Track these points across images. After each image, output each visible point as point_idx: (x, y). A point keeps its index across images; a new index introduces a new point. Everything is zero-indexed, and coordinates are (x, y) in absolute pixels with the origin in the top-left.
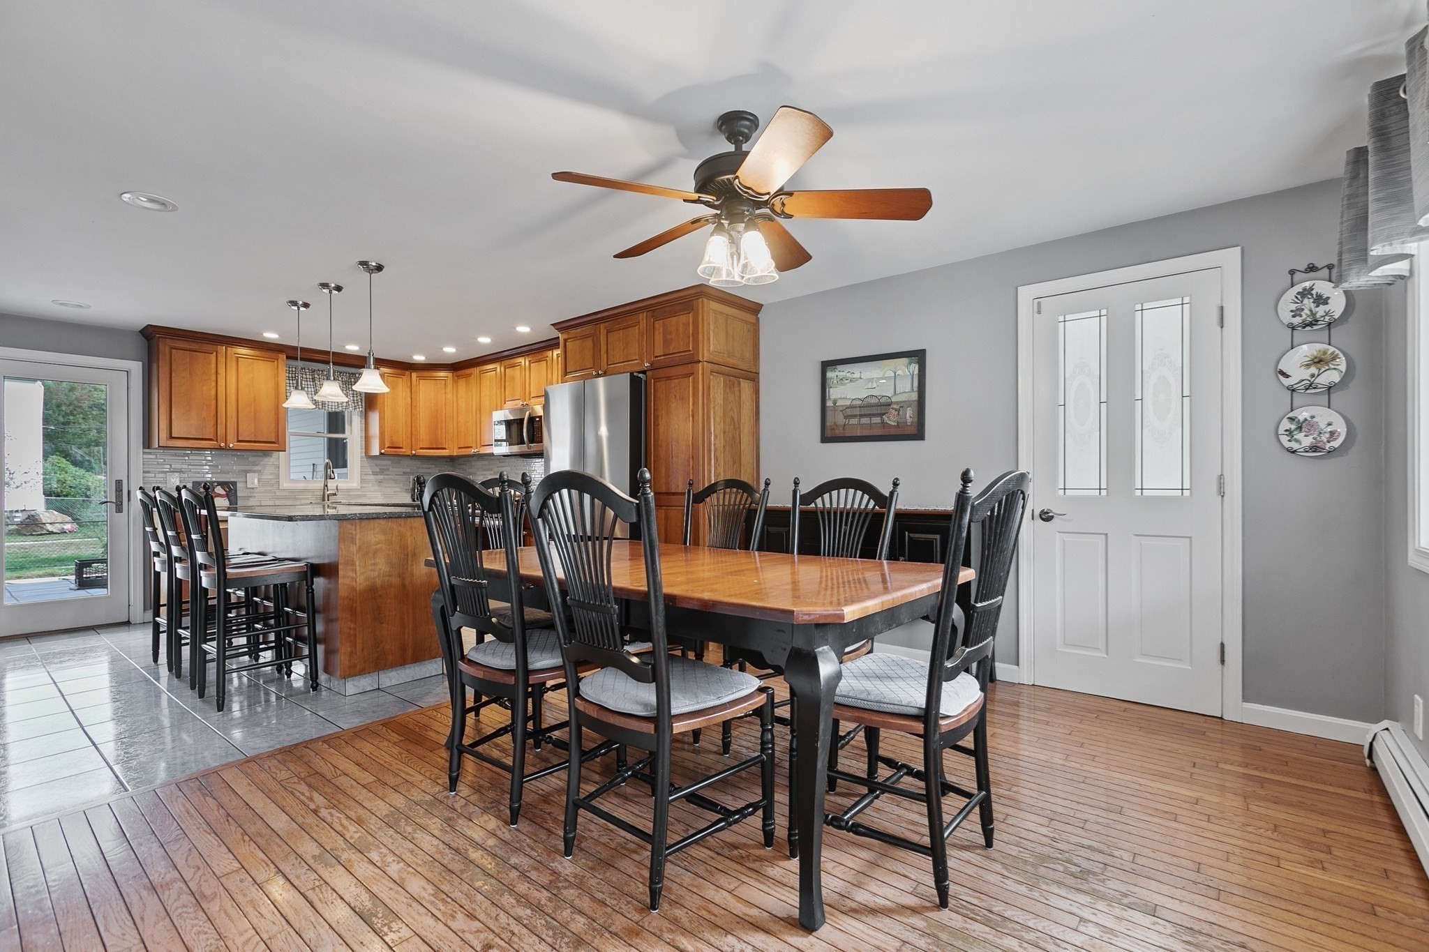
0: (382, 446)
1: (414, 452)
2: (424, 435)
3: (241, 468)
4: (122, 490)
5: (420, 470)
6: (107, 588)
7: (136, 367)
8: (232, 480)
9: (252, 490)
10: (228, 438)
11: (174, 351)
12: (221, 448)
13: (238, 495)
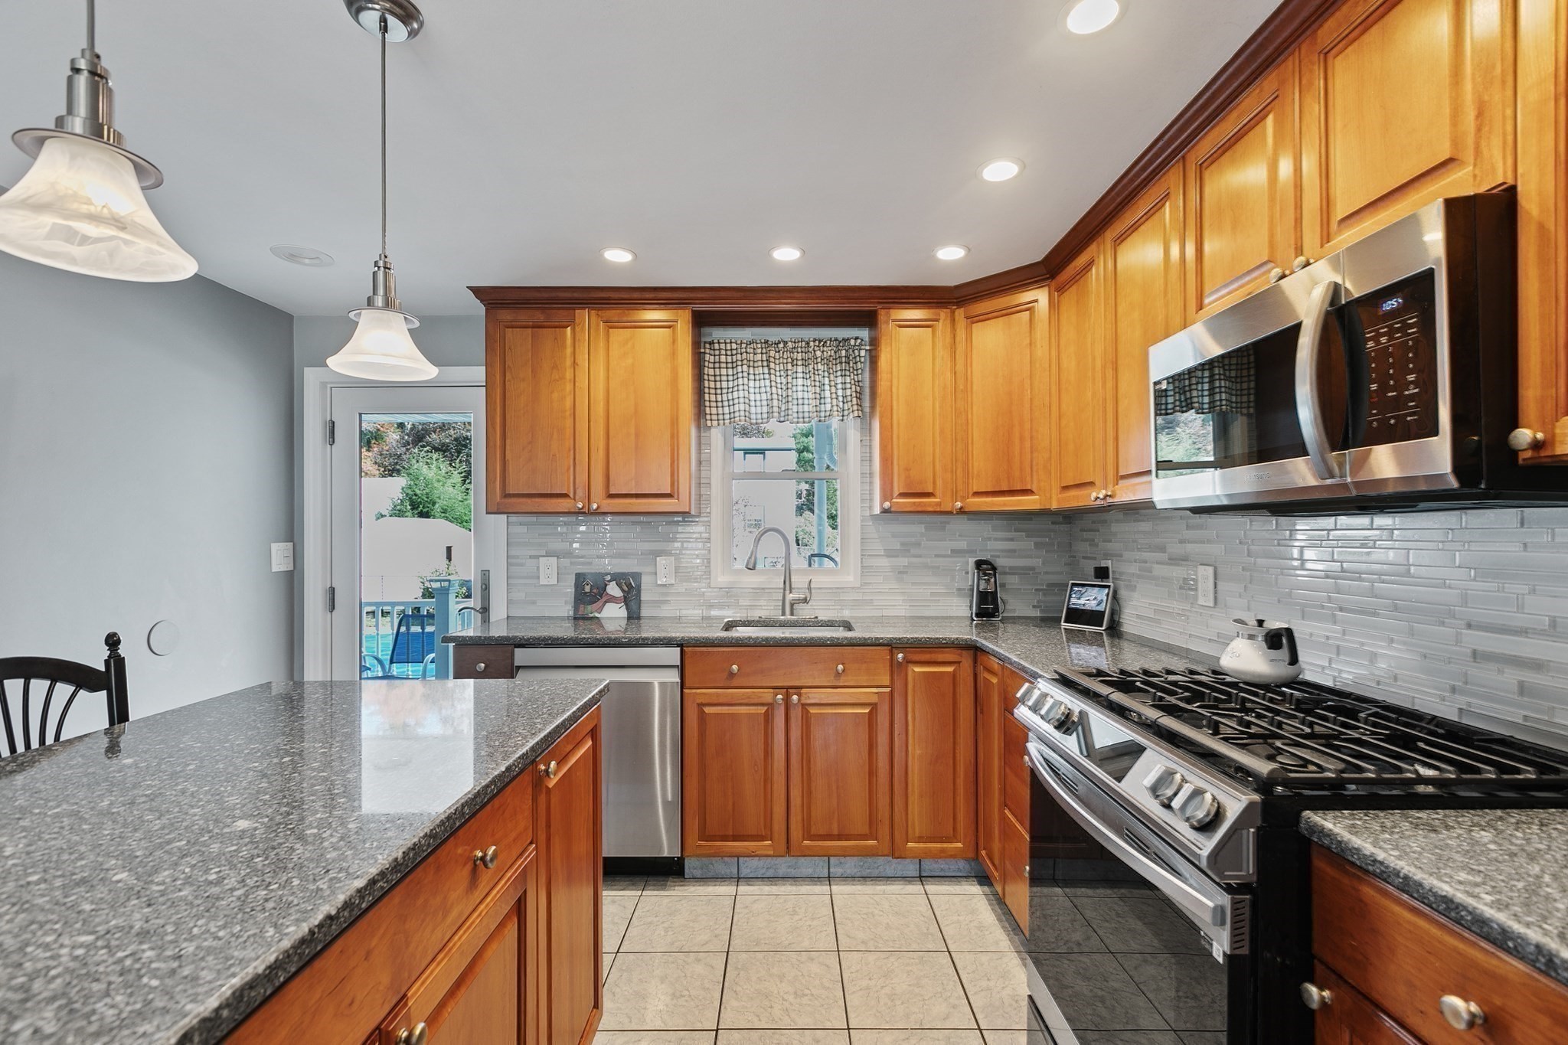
0: (887, 494)
1: (959, 504)
2: (983, 469)
3: (647, 546)
4: (488, 588)
5: (990, 545)
8: (633, 570)
9: (664, 590)
10: (592, 493)
11: (508, 331)
12: (580, 512)
13: (643, 598)
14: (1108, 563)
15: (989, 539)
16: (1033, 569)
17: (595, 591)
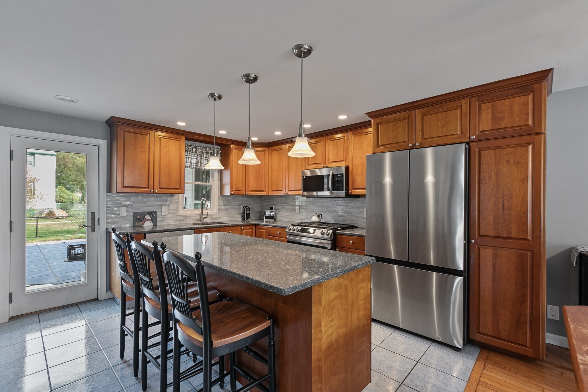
0: (231, 190)
1: (247, 193)
2: (252, 183)
3: (157, 203)
4: (94, 219)
6: (85, 260)
7: (103, 143)
8: (154, 211)
9: (165, 216)
10: (155, 186)
11: (126, 133)
12: (151, 193)
13: (158, 219)
14: (273, 206)
15: (245, 201)
16: (254, 208)
17: (141, 218)
